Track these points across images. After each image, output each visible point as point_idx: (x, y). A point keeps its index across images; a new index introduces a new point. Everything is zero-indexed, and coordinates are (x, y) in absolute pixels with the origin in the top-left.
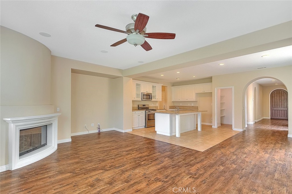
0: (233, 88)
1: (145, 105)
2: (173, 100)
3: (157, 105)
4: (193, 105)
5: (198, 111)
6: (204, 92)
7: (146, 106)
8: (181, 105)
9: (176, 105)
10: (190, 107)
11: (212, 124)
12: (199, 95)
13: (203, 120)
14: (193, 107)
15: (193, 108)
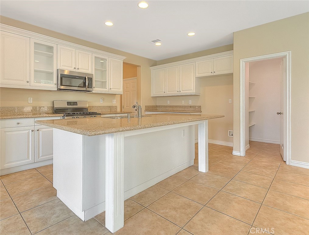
0: (288, 54)
1: (75, 103)
2: (154, 93)
3: (116, 102)
4: (191, 103)
5: (200, 115)
6: (215, 74)
7: (79, 106)
8: (169, 103)
9: (159, 103)
10: (185, 107)
11: (234, 145)
12: (203, 80)
13: (211, 135)
14: (191, 107)
15: (192, 109)
